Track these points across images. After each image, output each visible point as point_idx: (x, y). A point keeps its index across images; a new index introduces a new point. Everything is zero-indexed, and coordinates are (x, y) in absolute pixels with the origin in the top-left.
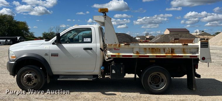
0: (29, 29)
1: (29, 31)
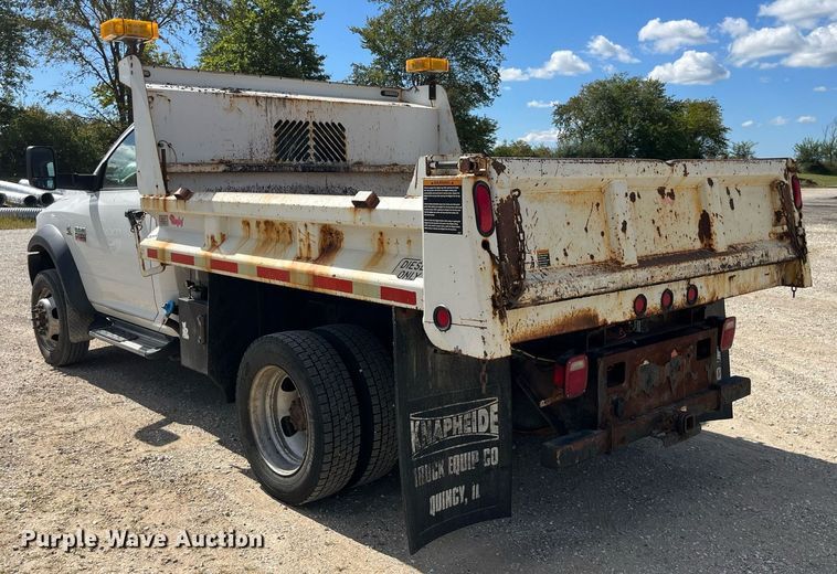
0: (725, 130)
1: (727, 136)
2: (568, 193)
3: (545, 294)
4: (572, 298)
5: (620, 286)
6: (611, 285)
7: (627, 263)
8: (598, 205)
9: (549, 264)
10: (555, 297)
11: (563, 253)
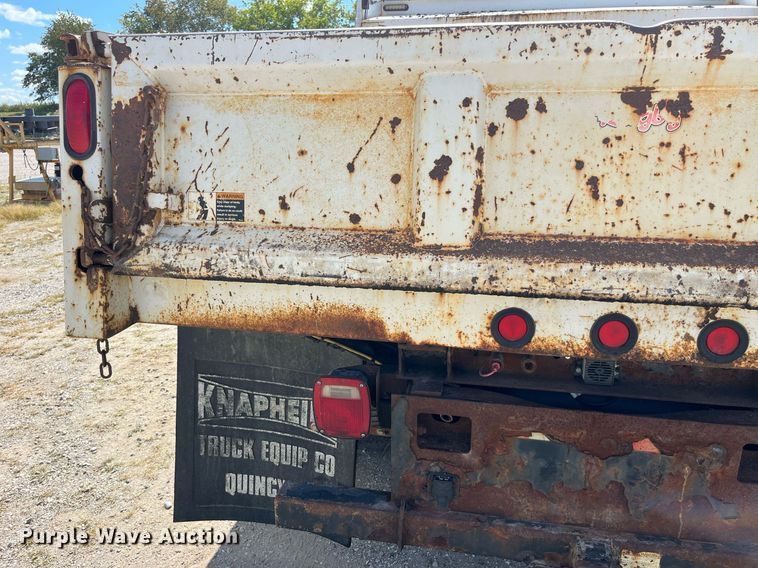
2: (316, 98)
3: (183, 263)
4: (247, 280)
5: (380, 279)
6: (356, 276)
7: (428, 241)
8: (395, 122)
9: (241, 217)
10: (204, 272)
11: (277, 203)
